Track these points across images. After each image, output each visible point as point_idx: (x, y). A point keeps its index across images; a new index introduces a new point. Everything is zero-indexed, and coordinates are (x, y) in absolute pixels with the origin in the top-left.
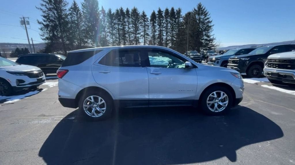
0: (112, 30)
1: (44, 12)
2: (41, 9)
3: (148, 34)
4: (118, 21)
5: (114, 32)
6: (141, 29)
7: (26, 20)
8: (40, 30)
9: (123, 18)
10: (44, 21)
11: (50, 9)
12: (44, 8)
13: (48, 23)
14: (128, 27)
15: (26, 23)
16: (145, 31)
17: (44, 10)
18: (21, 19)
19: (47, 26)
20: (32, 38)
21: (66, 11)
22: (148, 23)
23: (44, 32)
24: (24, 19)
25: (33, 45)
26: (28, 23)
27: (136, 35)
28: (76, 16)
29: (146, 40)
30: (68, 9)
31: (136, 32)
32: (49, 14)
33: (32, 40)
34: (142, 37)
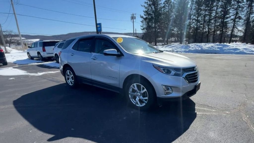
0: (198, 17)
1: (146, 8)
2: (144, 6)
3: (240, 18)
4: (206, 7)
5: (200, 18)
6: (232, 12)
7: (134, 15)
8: (141, 22)
9: (211, 3)
10: (145, 15)
11: (150, 5)
12: (146, 5)
13: (147, 16)
14: (216, 12)
15: (134, 18)
16: (237, 13)
17: (146, 7)
18: (131, 16)
19: (145, 19)
20: (136, 29)
21: (161, 4)
22: (244, 3)
23: (143, 24)
24: (133, 16)
25: (136, 33)
26: (135, 18)
27: (224, 19)
28: (168, 8)
29: (236, 25)
30: (163, 3)
31: (224, 16)
32: (149, 9)
33: (136, 30)
34: (232, 21)
